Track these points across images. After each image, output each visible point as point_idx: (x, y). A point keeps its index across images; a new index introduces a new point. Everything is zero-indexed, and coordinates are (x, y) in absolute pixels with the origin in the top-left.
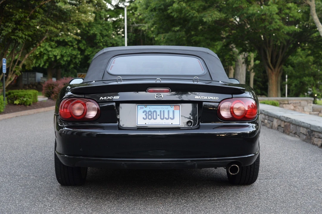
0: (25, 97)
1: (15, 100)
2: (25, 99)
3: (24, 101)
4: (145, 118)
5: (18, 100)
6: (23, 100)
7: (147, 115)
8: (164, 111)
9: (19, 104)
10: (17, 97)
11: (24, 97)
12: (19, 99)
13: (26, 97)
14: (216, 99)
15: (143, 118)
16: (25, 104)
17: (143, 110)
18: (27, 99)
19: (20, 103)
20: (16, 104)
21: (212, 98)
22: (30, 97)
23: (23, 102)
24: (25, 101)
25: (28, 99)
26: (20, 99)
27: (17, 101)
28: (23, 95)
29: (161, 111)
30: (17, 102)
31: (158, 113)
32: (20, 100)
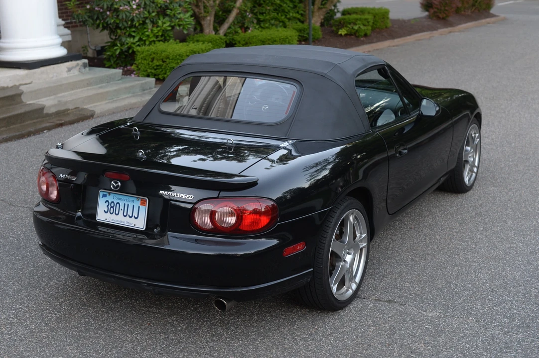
0: (357, 23)
1: (341, 28)
2: (356, 27)
3: (354, 29)
4: (106, 211)
5: (345, 28)
6: (352, 28)
7: (109, 207)
8: (128, 205)
9: (346, 35)
10: (344, 23)
11: (355, 24)
12: (346, 26)
13: (359, 24)
14: (190, 198)
15: (105, 211)
16: (357, 35)
17: (105, 199)
18: (359, 27)
19: (349, 33)
20: (341, 35)
21: (184, 196)
22: (367, 24)
23: (353, 31)
24: (357, 31)
25: (362, 27)
26: (348, 27)
27: (343, 30)
28: (353, 21)
29: (125, 204)
30: (343, 32)
31: (122, 207)
32: (348, 29)
